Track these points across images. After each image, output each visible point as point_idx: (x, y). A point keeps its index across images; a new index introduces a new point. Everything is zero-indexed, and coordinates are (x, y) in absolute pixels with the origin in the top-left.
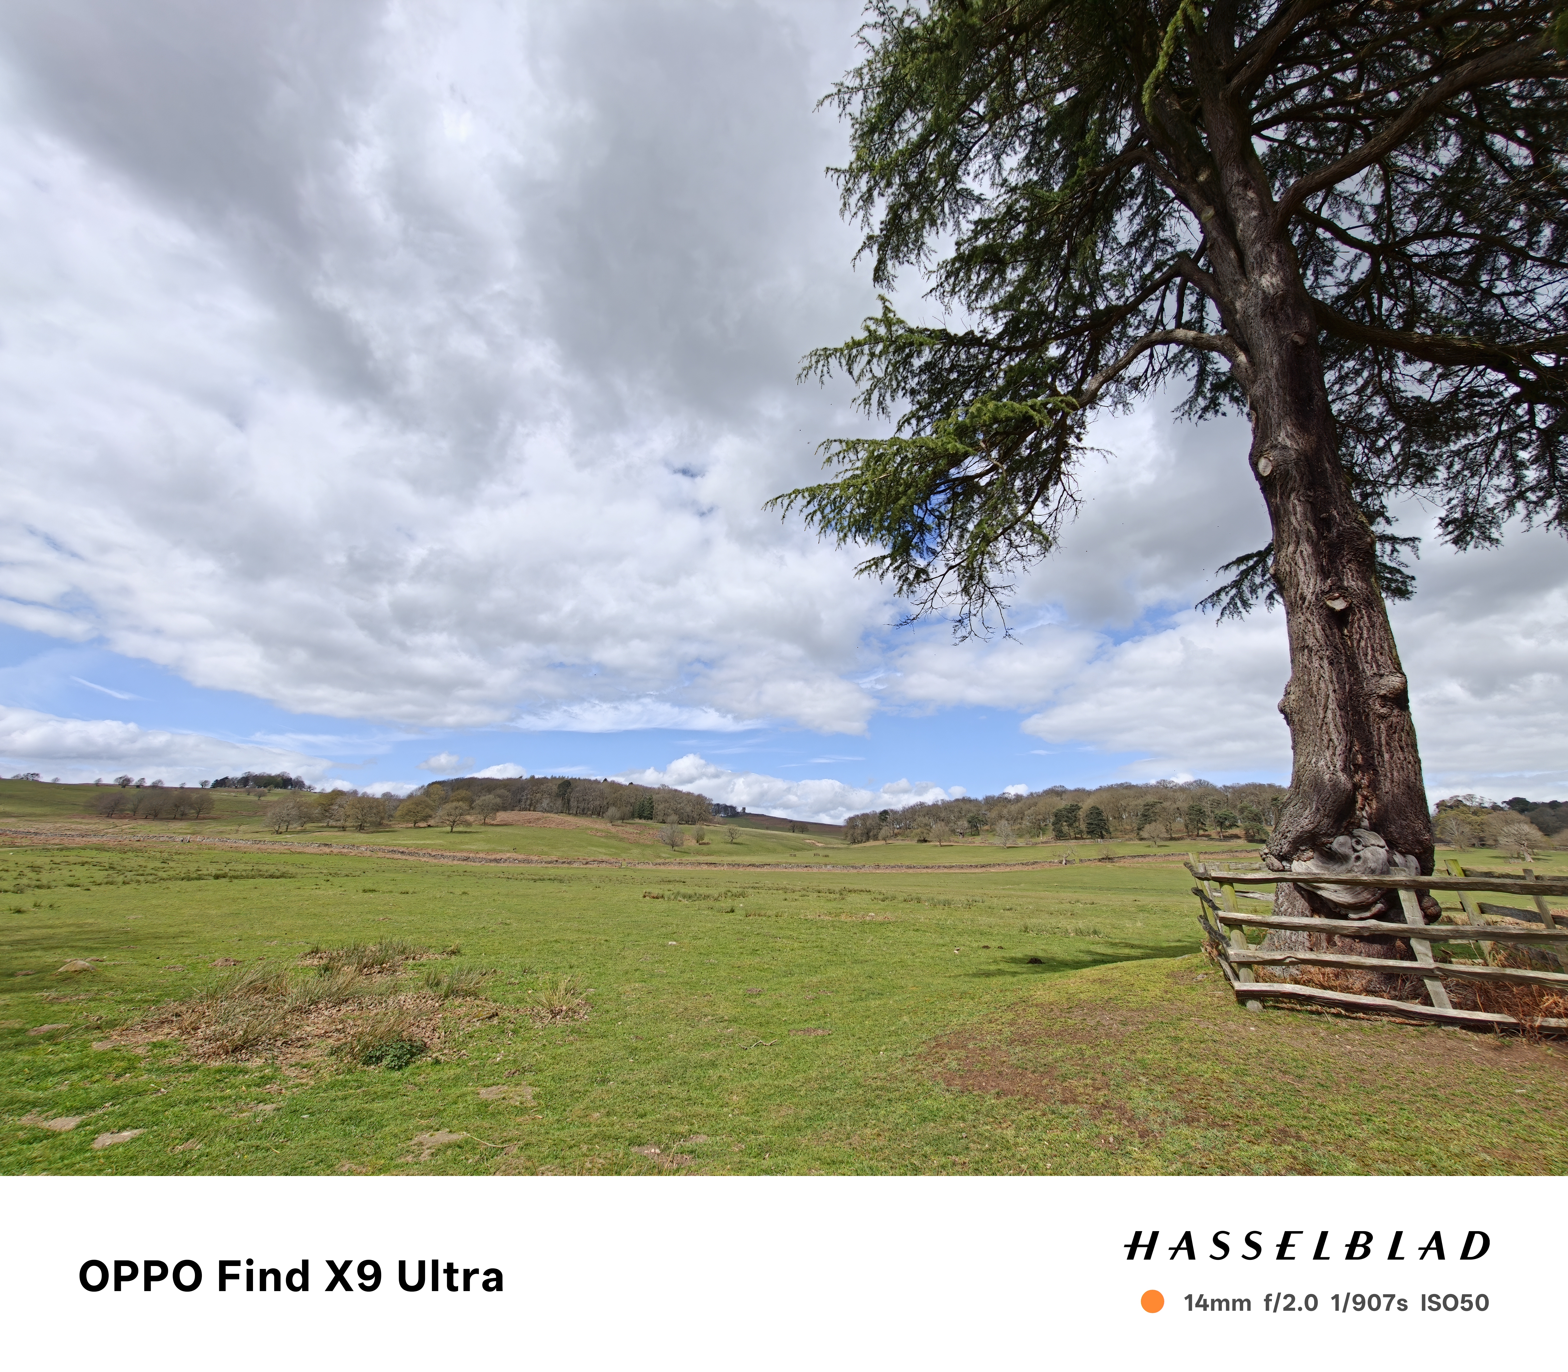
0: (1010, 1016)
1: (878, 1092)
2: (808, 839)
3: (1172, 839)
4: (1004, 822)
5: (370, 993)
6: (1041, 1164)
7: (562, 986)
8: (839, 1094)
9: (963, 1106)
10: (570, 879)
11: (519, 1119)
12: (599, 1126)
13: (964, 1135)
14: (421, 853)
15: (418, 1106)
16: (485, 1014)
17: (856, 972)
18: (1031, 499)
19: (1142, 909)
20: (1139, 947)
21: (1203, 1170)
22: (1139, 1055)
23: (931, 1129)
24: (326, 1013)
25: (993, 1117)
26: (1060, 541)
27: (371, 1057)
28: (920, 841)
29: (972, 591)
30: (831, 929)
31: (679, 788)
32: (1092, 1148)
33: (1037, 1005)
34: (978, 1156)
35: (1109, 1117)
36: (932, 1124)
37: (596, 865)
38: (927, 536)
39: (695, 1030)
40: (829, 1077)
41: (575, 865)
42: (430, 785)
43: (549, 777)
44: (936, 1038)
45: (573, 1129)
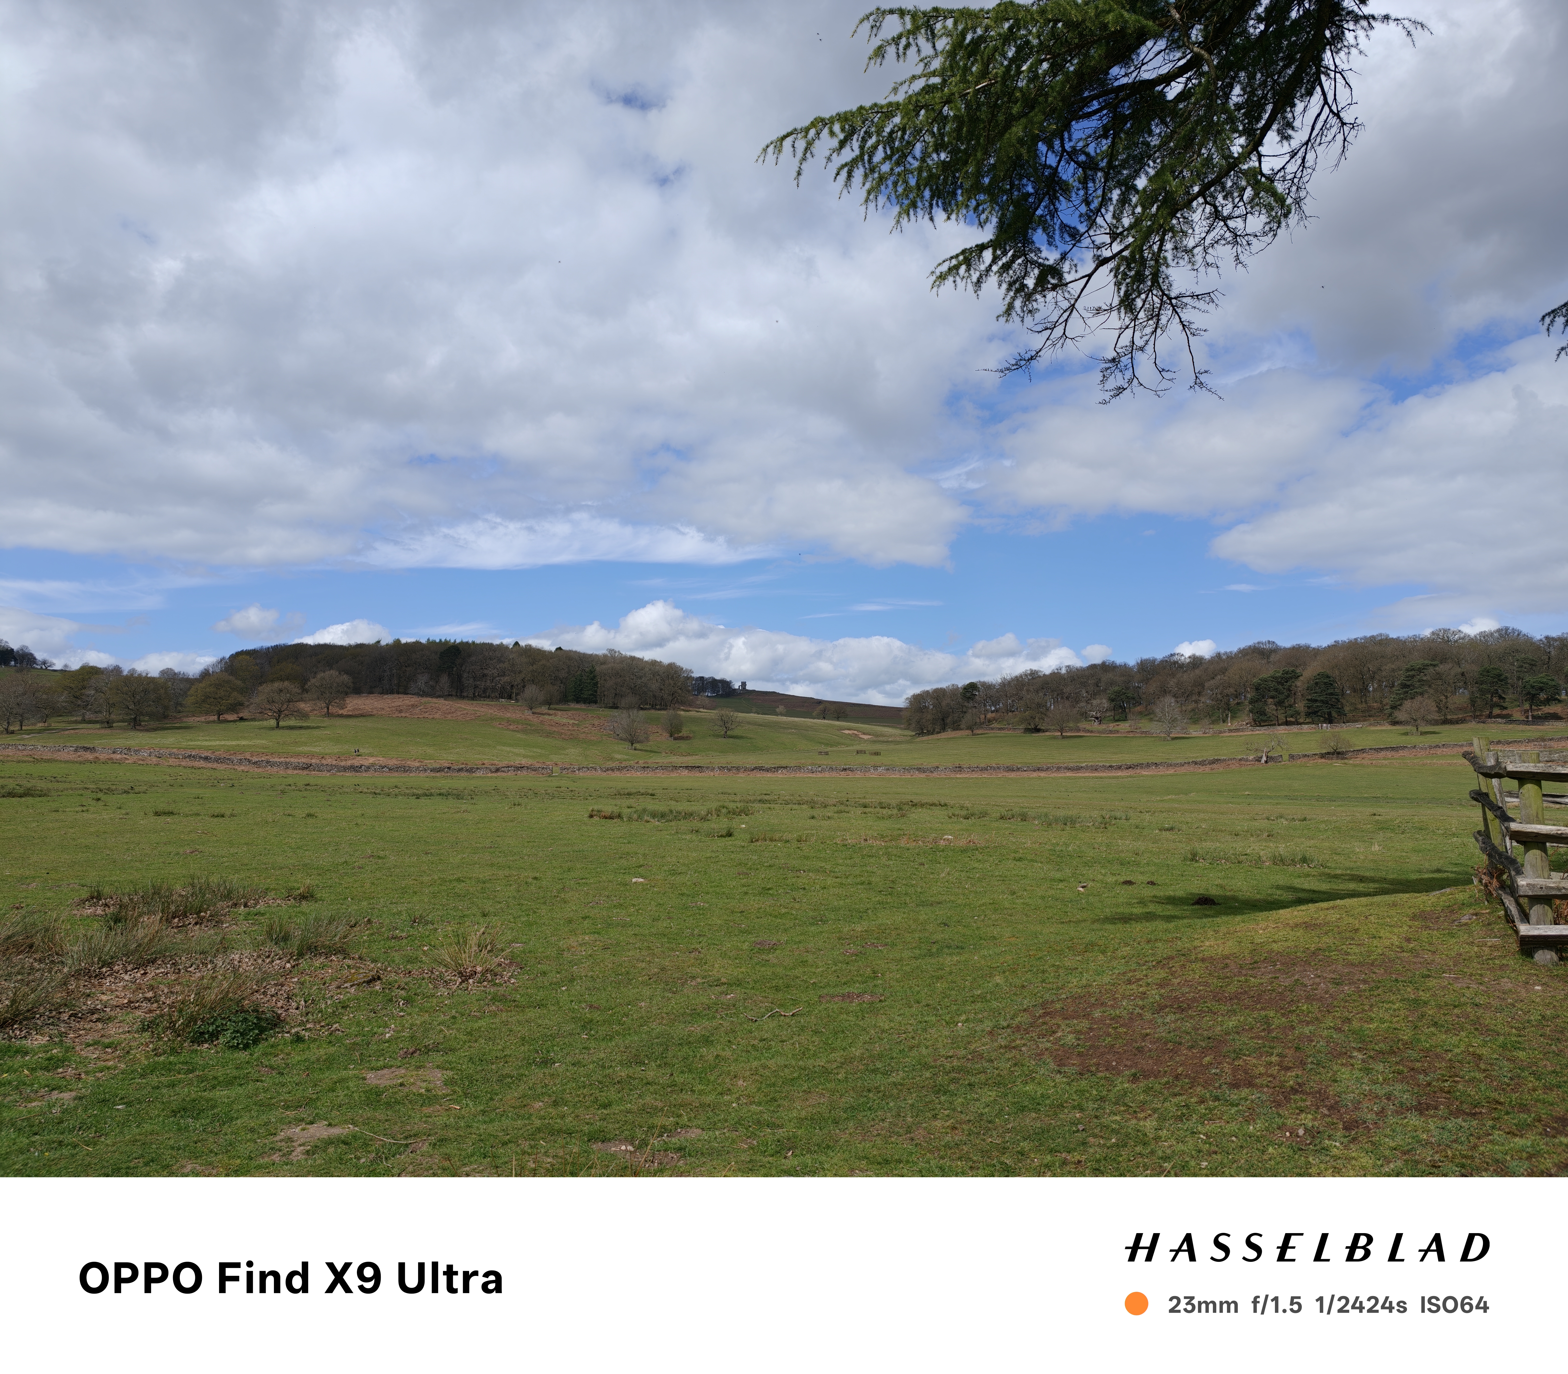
0: (1162, 974)
1: (953, 1075)
2: (848, 728)
3: (1446, 722)
4: (1169, 700)
5: (188, 951)
6: (1193, 1163)
7: (473, 940)
8: (895, 1078)
9: (1081, 1092)
10: (473, 795)
11: (427, 1110)
12: (542, 1118)
13: (1081, 1127)
14: (235, 759)
15: (279, 1093)
16: (361, 978)
17: (922, 917)
18: (1260, 125)
19: (1383, 827)
20: (1372, 880)
21: (1434, 1170)
22: (1356, 1024)
23: (1030, 1120)
24: (127, 977)
25: (1125, 1105)
26: (1308, 206)
27: (202, 1033)
28: (1028, 730)
29: (1139, 303)
30: (884, 860)
31: (638, 654)
32: (1271, 1143)
33: (1203, 960)
34: (1100, 1153)
35: (1299, 1104)
36: (1034, 1115)
37: (511, 774)
38: (1063, 204)
39: (678, 996)
40: (880, 1056)
41: (479, 774)
42: (232, 656)
43: (424, 641)
44: (1044, 1005)
45: (506, 1122)
